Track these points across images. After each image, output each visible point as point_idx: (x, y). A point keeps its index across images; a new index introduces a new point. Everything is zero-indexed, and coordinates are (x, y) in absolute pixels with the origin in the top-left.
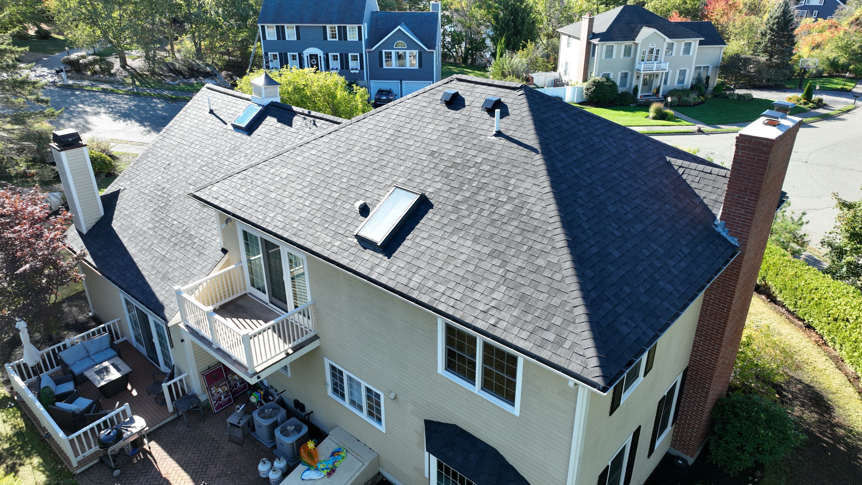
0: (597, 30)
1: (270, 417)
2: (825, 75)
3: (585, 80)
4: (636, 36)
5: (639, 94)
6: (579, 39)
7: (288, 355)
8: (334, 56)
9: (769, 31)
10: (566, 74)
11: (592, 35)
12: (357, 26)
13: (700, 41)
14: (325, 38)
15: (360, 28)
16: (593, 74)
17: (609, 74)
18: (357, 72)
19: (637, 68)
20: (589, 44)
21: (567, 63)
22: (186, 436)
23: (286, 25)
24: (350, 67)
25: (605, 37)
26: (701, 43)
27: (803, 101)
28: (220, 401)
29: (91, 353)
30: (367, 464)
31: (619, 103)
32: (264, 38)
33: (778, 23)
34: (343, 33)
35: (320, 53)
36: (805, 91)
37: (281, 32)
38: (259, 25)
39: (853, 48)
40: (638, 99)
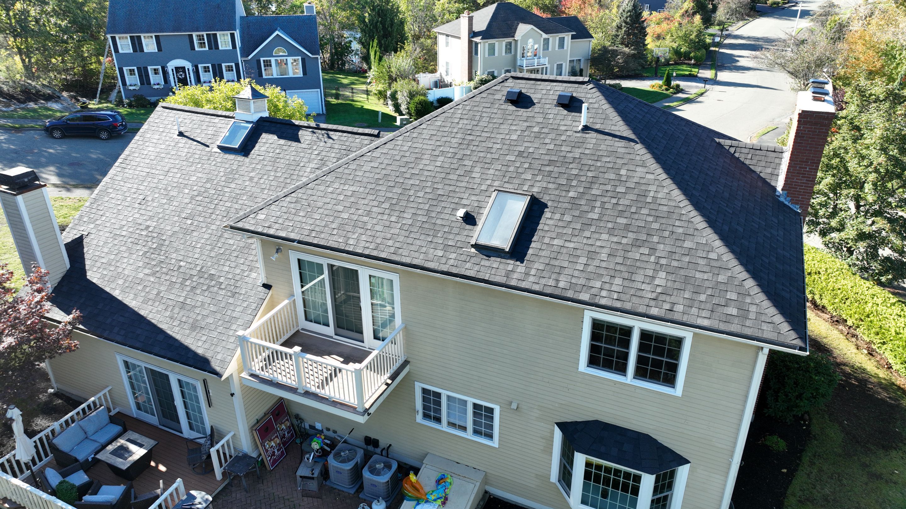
0: (476, 29)
1: (349, 460)
2: (671, 63)
3: (470, 79)
4: (515, 32)
6: (459, 38)
7: (387, 384)
8: (205, 67)
9: (624, 24)
10: (447, 75)
11: (473, 34)
12: (229, 32)
13: (572, 35)
14: (193, 48)
15: (232, 36)
16: (478, 73)
19: (519, 64)
20: (470, 42)
21: (447, 63)
22: (249, 502)
23: (142, 35)
24: (225, 79)
25: (486, 34)
26: (573, 37)
27: (664, 87)
28: (274, 455)
29: (90, 433)
30: (478, 484)
32: (116, 50)
33: (630, 16)
34: (213, 42)
35: (188, 65)
36: (665, 78)
37: (137, 44)
38: (109, 36)
39: (691, 37)
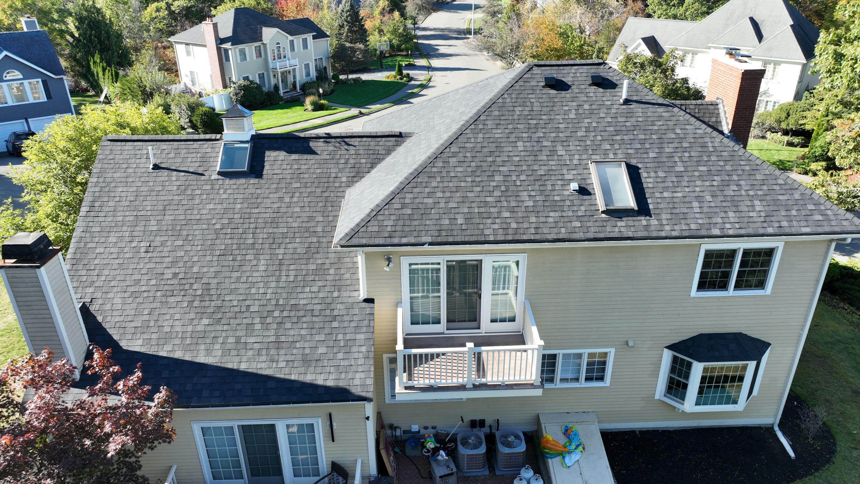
1: (480, 444)
2: (387, 55)
4: (262, 36)
5: (281, 92)
9: (345, 23)
10: (194, 84)
11: (220, 41)
13: (313, 35)
16: (234, 79)
17: (248, 76)
19: (271, 67)
20: (219, 49)
21: (192, 73)
25: (235, 39)
26: (314, 37)
27: (398, 77)
30: (596, 423)
33: (349, 15)
36: (397, 69)
39: (399, 31)
40: (282, 97)
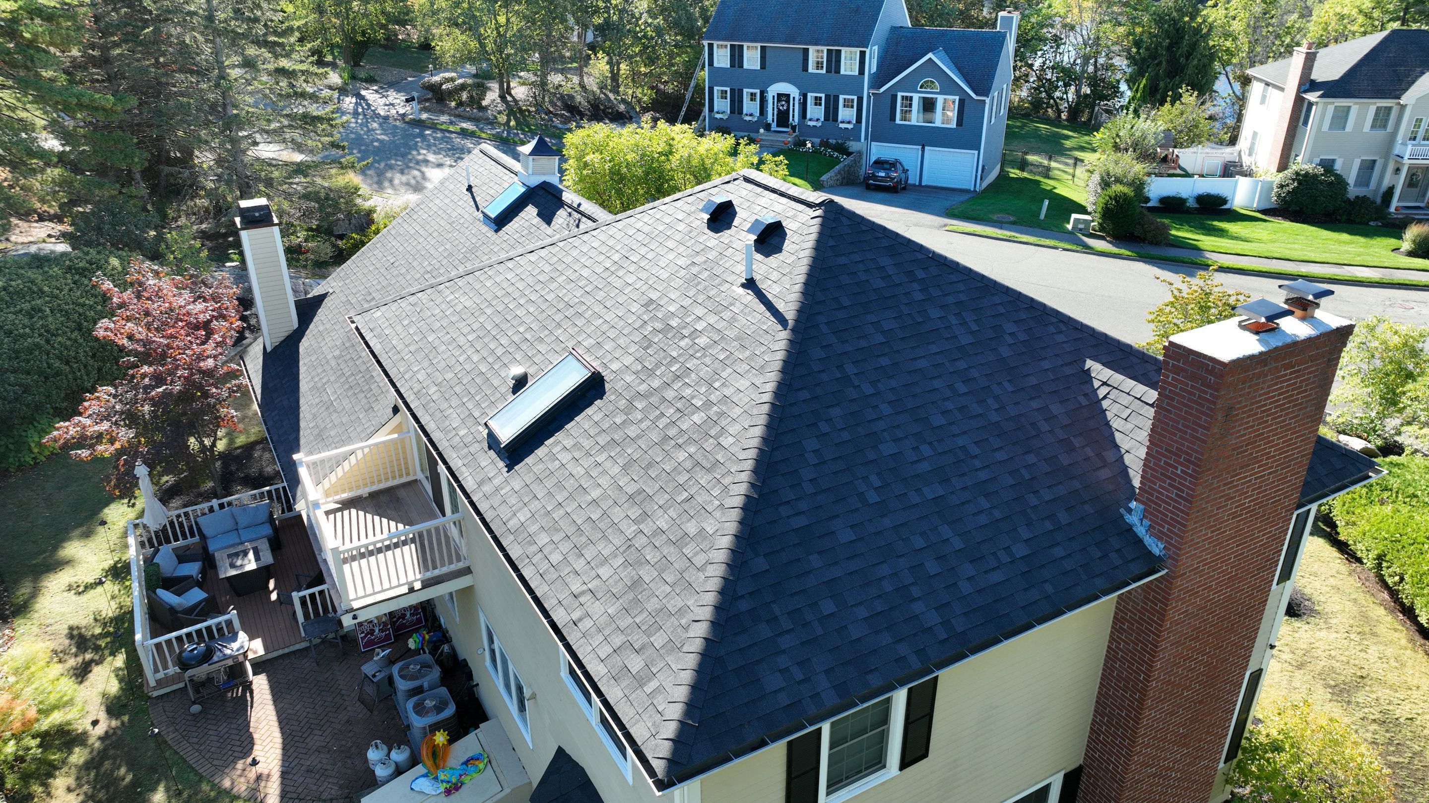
0: (1320, 74)
1: (413, 678)
3: (1283, 166)
4: (1406, 90)
5: (1395, 203)
6: (1282, 89)
7: (412, 590)
8: (816, 98)
10: (1250, 155)
11: (1308, 84)
12: (858, 50)
14: (805, 68)
15: (863, 54)
16: (1299, 159)
17: (1333, 161)
18: (850, 126)
19: (1396, 152)
20: (1299, 101)
23: (746, 45)
24: (840, 119)
28: (372, 635)
29: (240, 526)
30: (507, 791)
31: (1344, 217)
32: (711, 63)
34: (834, 60)
35: (794, 92)
37: (737, 56)
38: (705, 43)
40: (1390, 213)
